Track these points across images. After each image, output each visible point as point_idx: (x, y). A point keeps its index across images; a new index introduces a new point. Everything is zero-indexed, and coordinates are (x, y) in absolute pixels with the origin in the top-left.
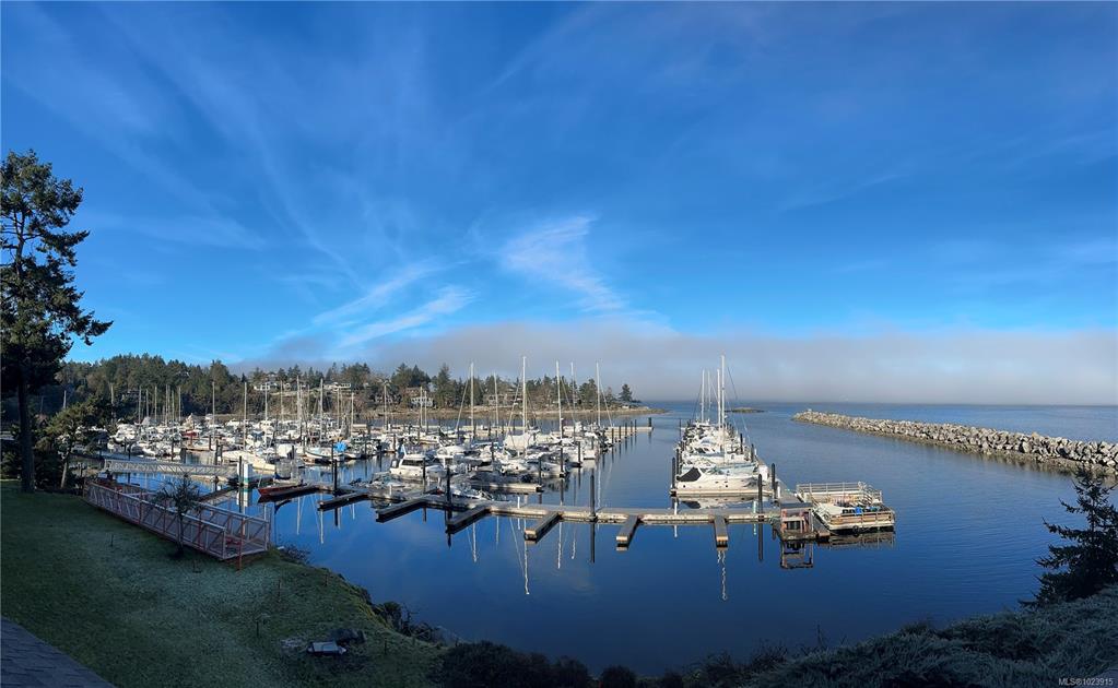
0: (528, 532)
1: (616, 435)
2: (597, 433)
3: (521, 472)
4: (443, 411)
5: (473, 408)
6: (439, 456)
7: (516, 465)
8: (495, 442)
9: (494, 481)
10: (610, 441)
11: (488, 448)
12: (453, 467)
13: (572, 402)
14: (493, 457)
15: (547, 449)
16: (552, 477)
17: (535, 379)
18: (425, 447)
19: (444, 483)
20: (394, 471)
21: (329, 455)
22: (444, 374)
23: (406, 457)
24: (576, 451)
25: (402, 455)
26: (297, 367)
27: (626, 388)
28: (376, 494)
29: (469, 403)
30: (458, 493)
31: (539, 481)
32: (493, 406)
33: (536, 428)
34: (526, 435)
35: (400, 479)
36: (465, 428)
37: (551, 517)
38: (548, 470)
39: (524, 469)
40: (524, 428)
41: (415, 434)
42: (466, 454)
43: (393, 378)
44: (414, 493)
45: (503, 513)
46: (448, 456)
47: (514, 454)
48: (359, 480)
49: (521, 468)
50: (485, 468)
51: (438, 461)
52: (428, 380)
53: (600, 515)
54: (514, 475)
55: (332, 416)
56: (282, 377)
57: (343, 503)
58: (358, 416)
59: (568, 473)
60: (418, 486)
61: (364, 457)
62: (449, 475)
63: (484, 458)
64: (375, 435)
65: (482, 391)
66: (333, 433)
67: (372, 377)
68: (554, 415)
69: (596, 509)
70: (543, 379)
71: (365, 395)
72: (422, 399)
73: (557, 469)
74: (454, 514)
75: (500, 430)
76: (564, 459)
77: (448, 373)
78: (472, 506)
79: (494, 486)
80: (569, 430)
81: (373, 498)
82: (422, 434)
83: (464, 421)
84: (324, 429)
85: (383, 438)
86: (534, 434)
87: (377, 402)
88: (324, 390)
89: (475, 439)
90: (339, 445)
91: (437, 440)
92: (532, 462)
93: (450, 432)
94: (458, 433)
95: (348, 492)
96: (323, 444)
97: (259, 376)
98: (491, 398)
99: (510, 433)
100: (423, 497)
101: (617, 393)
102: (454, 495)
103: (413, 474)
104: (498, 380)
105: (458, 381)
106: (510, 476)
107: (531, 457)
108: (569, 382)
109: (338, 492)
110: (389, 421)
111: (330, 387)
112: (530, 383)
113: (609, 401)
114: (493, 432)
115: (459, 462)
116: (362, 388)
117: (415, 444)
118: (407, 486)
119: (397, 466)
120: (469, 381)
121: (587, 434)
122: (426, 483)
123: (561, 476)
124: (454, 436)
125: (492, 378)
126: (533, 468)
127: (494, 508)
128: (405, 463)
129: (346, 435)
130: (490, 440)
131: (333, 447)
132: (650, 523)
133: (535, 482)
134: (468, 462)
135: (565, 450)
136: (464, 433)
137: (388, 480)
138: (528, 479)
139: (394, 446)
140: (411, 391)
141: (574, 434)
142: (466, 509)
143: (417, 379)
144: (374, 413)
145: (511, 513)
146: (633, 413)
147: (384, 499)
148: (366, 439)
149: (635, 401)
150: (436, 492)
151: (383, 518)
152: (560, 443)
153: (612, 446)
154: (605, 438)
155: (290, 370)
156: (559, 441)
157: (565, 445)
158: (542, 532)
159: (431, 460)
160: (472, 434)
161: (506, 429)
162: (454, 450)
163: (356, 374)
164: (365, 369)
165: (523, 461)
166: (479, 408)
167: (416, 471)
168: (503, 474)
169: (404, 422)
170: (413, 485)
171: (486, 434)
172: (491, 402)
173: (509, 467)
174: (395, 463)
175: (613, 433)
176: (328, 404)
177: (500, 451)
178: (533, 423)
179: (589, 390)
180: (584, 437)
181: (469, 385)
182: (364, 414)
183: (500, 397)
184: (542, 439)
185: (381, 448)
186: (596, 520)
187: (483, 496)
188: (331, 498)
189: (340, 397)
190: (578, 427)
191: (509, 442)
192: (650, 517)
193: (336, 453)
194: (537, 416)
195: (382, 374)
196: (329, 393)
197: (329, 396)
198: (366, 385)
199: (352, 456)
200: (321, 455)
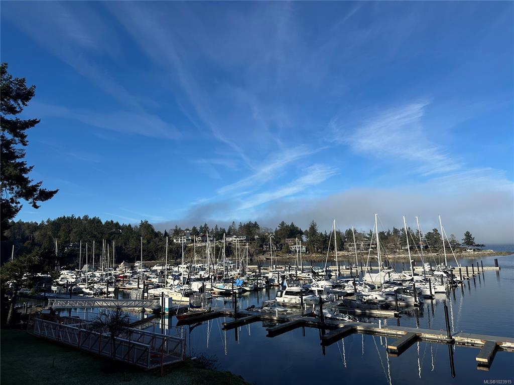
0: (390, 347)
1: (464, 273)
2: (445, 272)
3: (380, 301)
4: (314, 255)
5: (337, 253)
6: (313, 289)
7: (375, 296)
8: (357, 278)
9: (358, 308)
10: (459, 279)
11: (351, 283)
12: (324, 297)
13: (419, 247)
14: (356, 290)
15: (401, 284)
16: (408, 306)
17: (385, 230)
18: (301, 282)
19: (318, 308)
20: (279, 300)
21: (231, 288)
22: (313, 228)
23: (288, 289)
24: (427, 285)
25: (284, 288)
26: (206, 225)
27: (468, 235)
28: (267, 317)
29: (333, 249)
30: (329, 316)
31: (396, 308)
32: (353, 251)
33: (390, 268)
34: (382, 274)
35: (284, 305)
36: (331, 268)
37: (410, 337)
38: (402, 300)
39: (383, 299)
40: (379, 268)
41: (294, 272)
42: (334, 287)
43: (276, 232)
44: (294, 315)
45: (369, 332)
46: (320, 289)
47: (372, 288)
48: (253, 307)
49: (379, 298)
50: (350, 298)
51: (312, 292)
52: (301, 233)
53: (457, 339)
54: (375, 303)
55: (232, 260)
56: (195, 232)
57: (242, 323)
58: (251, 260)
59: (421, 304)
60: (298, 310)
61: (256, 290)
62: (321, 302)
63: (349, 289)
64: (264, 273)
65: (344, 240)
66: (233, 273)
67: (261, 231)
68: (404, 258)
69: (453, 332)
70: (392, 230)
71: (256, 244)
72: (298, 247)
73: (412, 300)
74: (327, 331)
75: (359, 269)
76: (417, 293)
77: (316, 228)
78: (342, 326)
79: (359, 311)
80: (419, 269)
81: (264, 320)
82: (299, 272)
83: (330, 263)
84: (227, 270)
85: (270, 275)
86: (389, 273)
87: (265, 249)
88: (226, 242)
89: (340, 276)
90: (237, 281)
91: (311, 276)
92: (388, 294)
93: (320, 271)
94: (327, 271)
95: (244, 315)
96: (226, 281)
97: (177, 232)
98: (350, 245)
99: (368, 272)
100: (302, 318)
101: (460, 239)
102: (327, 318)
103: (293, 301)
104: (355, 232)
105: (324, 233)
106: (371, 304)
107: (387, 290)
108: (415, 232)
109: (237, 315)
110: (274, 263)
111: (231, 239)
112: (382, 234)
113: (453, 246)
114: (354, 271)
115: (328, 293)
116: (254, 239)
117: (295, 280)
118: (289, 311)
119: (281, 296)
120: (333, 233)
121: (436, 273)
122: (304, 308)
123: (415, 305)
124: (323, 274)
125: (350, 230)
126: (390, 298)
127: (359, 328)
128: (287, 293)
129: (243, 273)
130: (352, 277)
131: (233, 283)
132: (509, 350)
133: (393, 310)
134: (335, 293)
135: (417, 285)
136: (330, 271)
137: (275, 306)
138: (386, 306)
139: (278, 281)
140: (289, 241)
141: (424, 273)
142: (337, 327)
143: (293, 232)
144: (263, 258)
145: (376, 332)
146: (478, 256)
147: (272, 320)
148: (257, 276)
149: (478, 245)
150: (312, 315)
151: (272, 334)
152: (412, 280)
153: (461, 282)
154: (453, 276)
155: (201, 228)
156: (410, 278)
157: (417, 281)
158: (402, 349)
159: (307, 291)
160: (338, 272)
161: (365, 268)
162: (324, 284)
163: (249, 229)
164: (255, 226)
165: (381, 293)
166: (341, 253)
167: (296, 300)
168: (365, 303)
169: (284, 263)
170: (294, 310)
171: (348, 272)
172: (350, 248)
173: (370, 297)
174: (279, 293)
175: (460, 272)
176: (230, 251)
177: (361, 285)
178: (386, 263)
179: (433, 240)
180: (433, 275)
181: (333, 236)
182: (256, 258)
183: (357, 245)
184: (395, 276)
185: (269, 282)
186: (453, 342)
187: (349, 318)
188: (232, 320)
189: (238, 246)
190: (427, 267)
191: (368, 278)
192: (508, 344)
193: (236, 287)
194: (389, 258)
195: (268, 229)
196: (230, 244)
197: (230, 245)
198: (256, 237)
199: (248, 289)
200: (225, 288)
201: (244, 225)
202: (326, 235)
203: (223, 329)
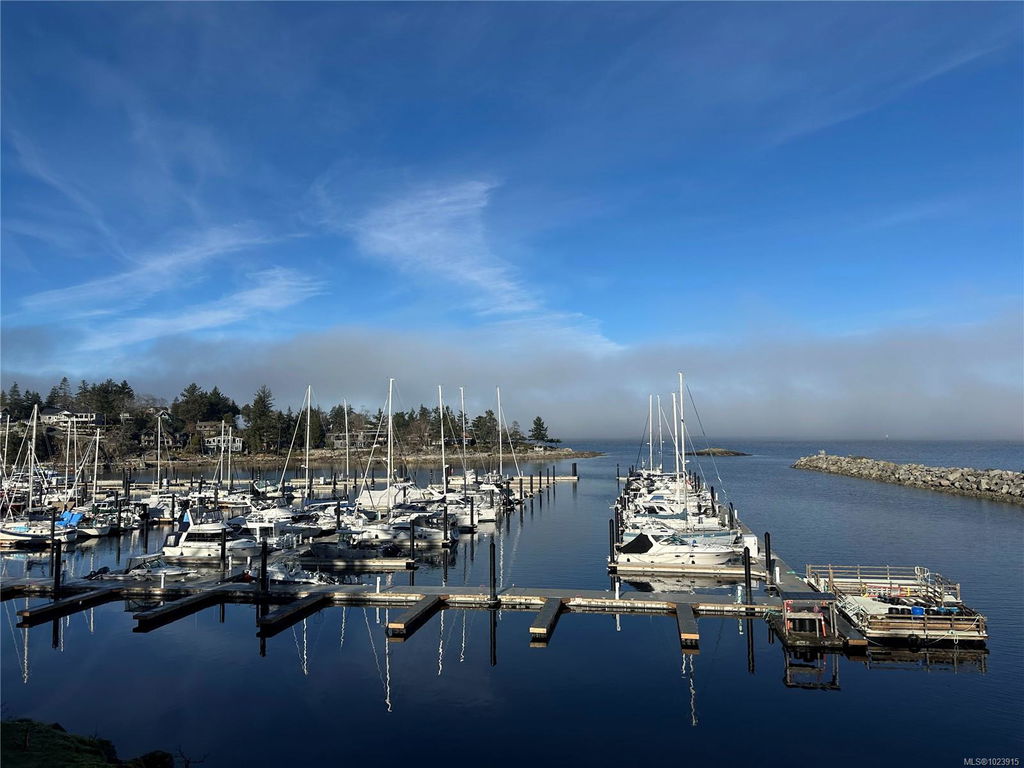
0: (392, 626)
1: (526, 487)
2: (498, 486)
3: (383, 542)
4: (260, 457)
5: (309, 453)
6: (250, 525)
7: (376, 533)
8: (344, 500)
9: (340, 557)
10: (517, 496)
11: (331, 510)
12: (273, 541)
13: (460, 442)
14: (339, 522)
15: (423, 509)
16: (432, 547)
17: (407, 410)
18: (226, 513)
19: (258, 565)
20: (169, 552)
21: (46, 532)
22: (262, 403)
23: (192, 528)
24: (468, 510)
25: (185, 526)
27: (539, 423)
28: (137, 590)
29: (302, 445)
30: (280, 577)
31: (411, 553)
32: (342, 448)
33: (407, 480)
34: (393, 490)
35: (181, 563)
36: (294, 483)
37: (428, 603)
38: (422, 537)
39: (388, 537)
40: (388, 480)
41: (210, 494)
42: (295, 520)
43: (176, 407)
44: (204, 581)
45: (355, 602)
46: (266, 525)
47: (372, 517)
48: (105, 570)
49: (383, 537)
50: (325, 539)
51: (248, 532)
52: (235, 410)
53: (504, 599)
54: (373, 547)
55: (54, 467)
57: (73, 608)
58: (106, 467)
59: (455, 542)
60: (213, 571)
61: (114, 534)
62: (265, 552)
63: (325, 524)
64: (138, 497)
65: (325, 428)
66: (55, 498)
67: (137, 404)
68: (434, 462)
69: (498, 590)
70: (417, 411)
71: (120, 433)
72: (225, 439)
73: (439, 537)
74: (273, 608)
75: (350, 484)
76: (450, 523)
77: (270, 400)
78: (304, 595)
79: (340, 564)
80: (457, 482)
81: (130, 596)
82: (221, 493)
83: (294, 473)
84: (38, 489)
85: (153, 501)
86: (405, 489)
87: (144, 444)
88: (39, 425)
89: (312, 498)
90: (66, 516)
91: (248, 501)
92: (400, 528)
93: (269, 489)
94: (284, 489)
95: (83, 590)
96: (36, 516)
98: (338, 438)
99: (367, 488)
100: (220, 586)
101: (526, 429)
102: (274, 581)
103: (204, 554)
104: (350, 412)
105: (285, 412)
106: (367, 549)
107: (399, 520)
108: (456, 414)
109: (61, 590)
110: (165, 473)
111: (54, 419)
112: (399, 419)
113: (515, 441)
114: (340, 486)
115: (283, 533)
116: (118, 421)
117: (209, 509)
118: (192, 573)
119: (176, 544)
120: (304, 414)
121: (484, 487)
122: (226, 566)
123: (444, 545)
124: (276, 494)
125: (341, 409)
126: (402, 536)
127: (337, 596)
128: (192, 537)
129: (84, 497)
130: (334, 499)
131: (54, 520)
132: (579, 610)
133: (405, 556)
134: (297, 531)
135: (451, 509)
136: (292, 489)
137: (159, 566)
138: (392, 551)
139: (173, 513)
140: (205, 428)
141: (465, 487)
142: (293, 598)
143: (216, 409)
144: (138, 463)
145: (369, 600)
146: (549, 458)
147: (150, 595)
148: (118, 505)
149: (552, 441)
150: (244, 578)
151: (146, 625)
152: (443, 500)
153: (520, 502)
154: (509, 492)
156: (441, 497)
157: (451, 503)
158: (413, 626)
159: (237, 530)
160: (307, 491)
161: (362, 482)
162: (275, 515)
163: (107, 400)
164: (124, 390)
165: (386, 527)
166: (318, 453)
167: (211, 550)
168: (354, 547)
169: (188, 474)
170: (204, 571)
171: (329, 490)
172: (338, 443)
173: (365, 536)
174: (172, 539)
175: (522, 484)
176: (49, 446)
177: (350, 513)
178: (402, 472)
179: (485, 429)
180: (478, 491)
181: (304, 419)
182: (119, 464)
183: (351, 436)
184: (415, 494)
185: (149, 519)
186: (498, 604)
187: (321, 579)
188: (46, 603)
189: (73, 434)
190: (470, 478)
191: (365, 500)
192: (578, 601)
193: (60, 528)
194: (408, 462)
195: (154, 400)
196: (51, 429)
197: (51, 434)
198: (125, 416)
199: (92, 532)
200: (29, 533)
201: (93, 389)
202: (289, 416)
203: (19, 625)
